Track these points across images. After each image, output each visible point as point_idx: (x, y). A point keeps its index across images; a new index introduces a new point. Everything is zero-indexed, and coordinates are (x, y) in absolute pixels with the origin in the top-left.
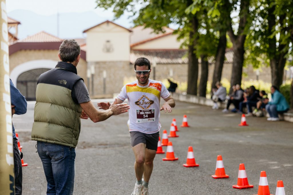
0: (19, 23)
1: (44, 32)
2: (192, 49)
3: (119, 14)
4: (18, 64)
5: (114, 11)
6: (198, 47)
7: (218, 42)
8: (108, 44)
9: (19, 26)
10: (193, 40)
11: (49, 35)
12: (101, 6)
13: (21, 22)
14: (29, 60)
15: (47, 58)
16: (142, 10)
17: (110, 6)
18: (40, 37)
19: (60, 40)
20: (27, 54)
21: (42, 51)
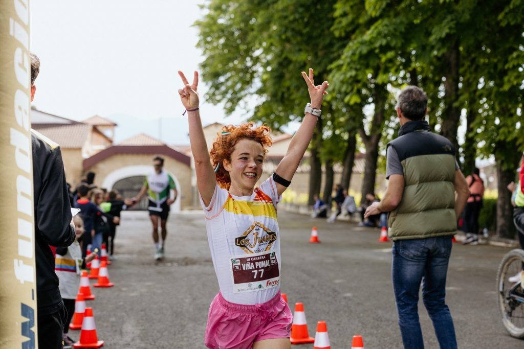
0: (115, 125)
1: (143, 135)
2: (315, 153)
3: (230, 111)
5: (225, 108)
6: (322, 151)
7: (346, 144)
9: (116, 129)
10: (317, 142)
11: (149, 137)
12: (210, 101)
13: (118, 124)
16: (257, 108)
17: (219, 101)
18: (139, 140)
19: (161, 143)
20: (124, 158)
21: (141, 156)
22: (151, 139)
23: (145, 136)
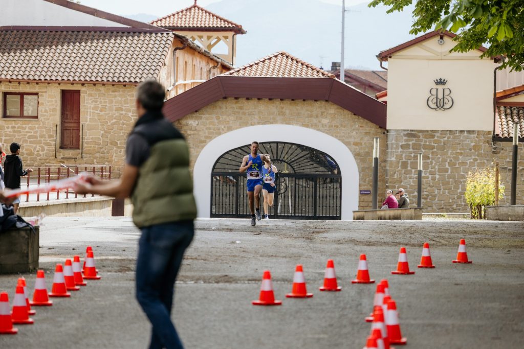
0: (238, 30)
1: (282, 54)
4: (220, 134)
8: (440, 87)
11: (297, 62)
13: (244, 28)
14: (246, 124)
15: (287, 122)
18: (275, 65)
19: (323, 74)
20: (241, 108)
21: (277, 103)
22: (302, 64)
23: (287, 57)
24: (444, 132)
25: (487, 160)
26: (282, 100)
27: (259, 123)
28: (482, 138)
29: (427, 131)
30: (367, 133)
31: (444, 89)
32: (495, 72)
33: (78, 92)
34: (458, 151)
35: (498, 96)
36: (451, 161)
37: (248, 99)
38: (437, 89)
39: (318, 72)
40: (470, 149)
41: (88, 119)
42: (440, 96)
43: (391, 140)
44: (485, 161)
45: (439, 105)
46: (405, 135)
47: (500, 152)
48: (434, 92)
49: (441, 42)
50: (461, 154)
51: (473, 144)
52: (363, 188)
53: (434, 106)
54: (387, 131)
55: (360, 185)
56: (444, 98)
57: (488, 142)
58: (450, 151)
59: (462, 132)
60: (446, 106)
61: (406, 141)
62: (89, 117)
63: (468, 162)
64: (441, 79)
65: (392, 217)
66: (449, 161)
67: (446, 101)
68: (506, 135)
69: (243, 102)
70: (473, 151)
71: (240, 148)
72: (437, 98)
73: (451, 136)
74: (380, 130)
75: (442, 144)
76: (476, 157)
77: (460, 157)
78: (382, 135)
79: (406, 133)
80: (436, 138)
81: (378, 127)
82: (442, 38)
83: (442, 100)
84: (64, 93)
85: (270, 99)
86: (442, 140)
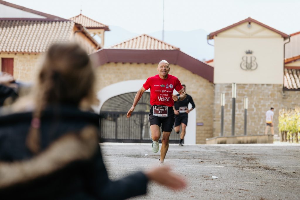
0: (106, 29)
4: (105, 86)
8: (249, 56)
9: (107, 33)
11: (155, 40)
13: (110, 28)
14: (121, 80)
18: (140, 42)
19: (173, 47)
20: (119, 69)
21: (143, 66)
22: (158, 41)
23: (148, 37)
24: (251, 85)
25: (280, 103)
26: (146, 64)
27: (130, 79)
28: (276, 89)
29: (240, 84)
30: (201, 86)
31: (251, 58)
32: (284, 46)
33: (12, 59)
34: (261, 97)
35: (286, 61)
36: (256, 104)
37: (123, 63)
38: (247, 58)
39: (169, 46)
40: (268, 96)
41: (19, 77)
42: (249, 61)
43: (217, 90)
44: (278, 104)
45: (248, 67)
46: (226, 87)
47: (287, 98)
48: (245, 59)
49: (249, 26)
50: (262, 99)
51: (270, 93)
52: (199, 121)
53: (244, 68)
54: (215, 84)
55: (197, 120)
56: (251, 63)
57: (280, 91)
58: (255, 98)
59: (263, 85)
60: (253, 68)
61: (227, 90)
62: (19, 76)
63: (267, 104)
64: (249, 51)
65: (249, 142)
66: (254, 103)
67: (252, 64)
68: (291, 87)
69: (120, 65)
70: (270, 97)
71: (119, 96)
72: (247, 63)
73: (256, 88)
74: (209, 84)
75: (250, 93)
76: (272, 101)
77: (262, 101)
78: (211, 87)
79: (226, 85)
80: (246, 89)
81: (208, 81)
82: (250, 23)
83: (250, 64)
84: (3, 59)
85: (138, 63)
86: (250, 90)
